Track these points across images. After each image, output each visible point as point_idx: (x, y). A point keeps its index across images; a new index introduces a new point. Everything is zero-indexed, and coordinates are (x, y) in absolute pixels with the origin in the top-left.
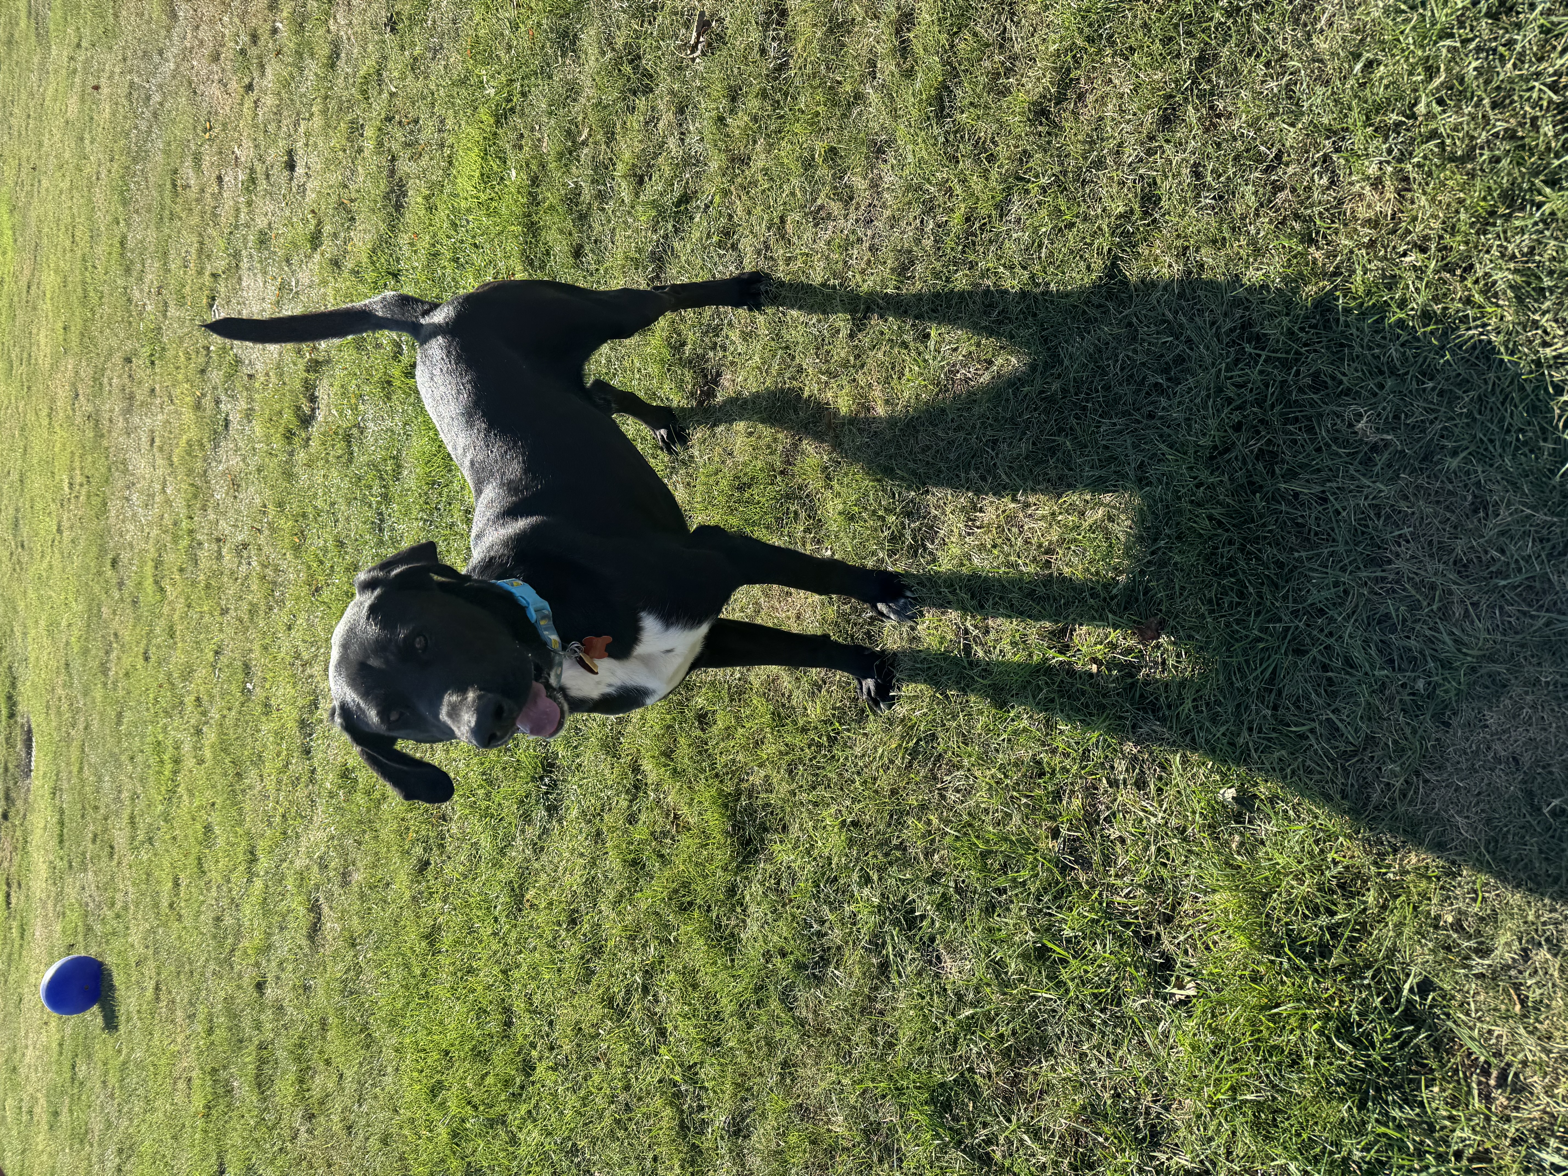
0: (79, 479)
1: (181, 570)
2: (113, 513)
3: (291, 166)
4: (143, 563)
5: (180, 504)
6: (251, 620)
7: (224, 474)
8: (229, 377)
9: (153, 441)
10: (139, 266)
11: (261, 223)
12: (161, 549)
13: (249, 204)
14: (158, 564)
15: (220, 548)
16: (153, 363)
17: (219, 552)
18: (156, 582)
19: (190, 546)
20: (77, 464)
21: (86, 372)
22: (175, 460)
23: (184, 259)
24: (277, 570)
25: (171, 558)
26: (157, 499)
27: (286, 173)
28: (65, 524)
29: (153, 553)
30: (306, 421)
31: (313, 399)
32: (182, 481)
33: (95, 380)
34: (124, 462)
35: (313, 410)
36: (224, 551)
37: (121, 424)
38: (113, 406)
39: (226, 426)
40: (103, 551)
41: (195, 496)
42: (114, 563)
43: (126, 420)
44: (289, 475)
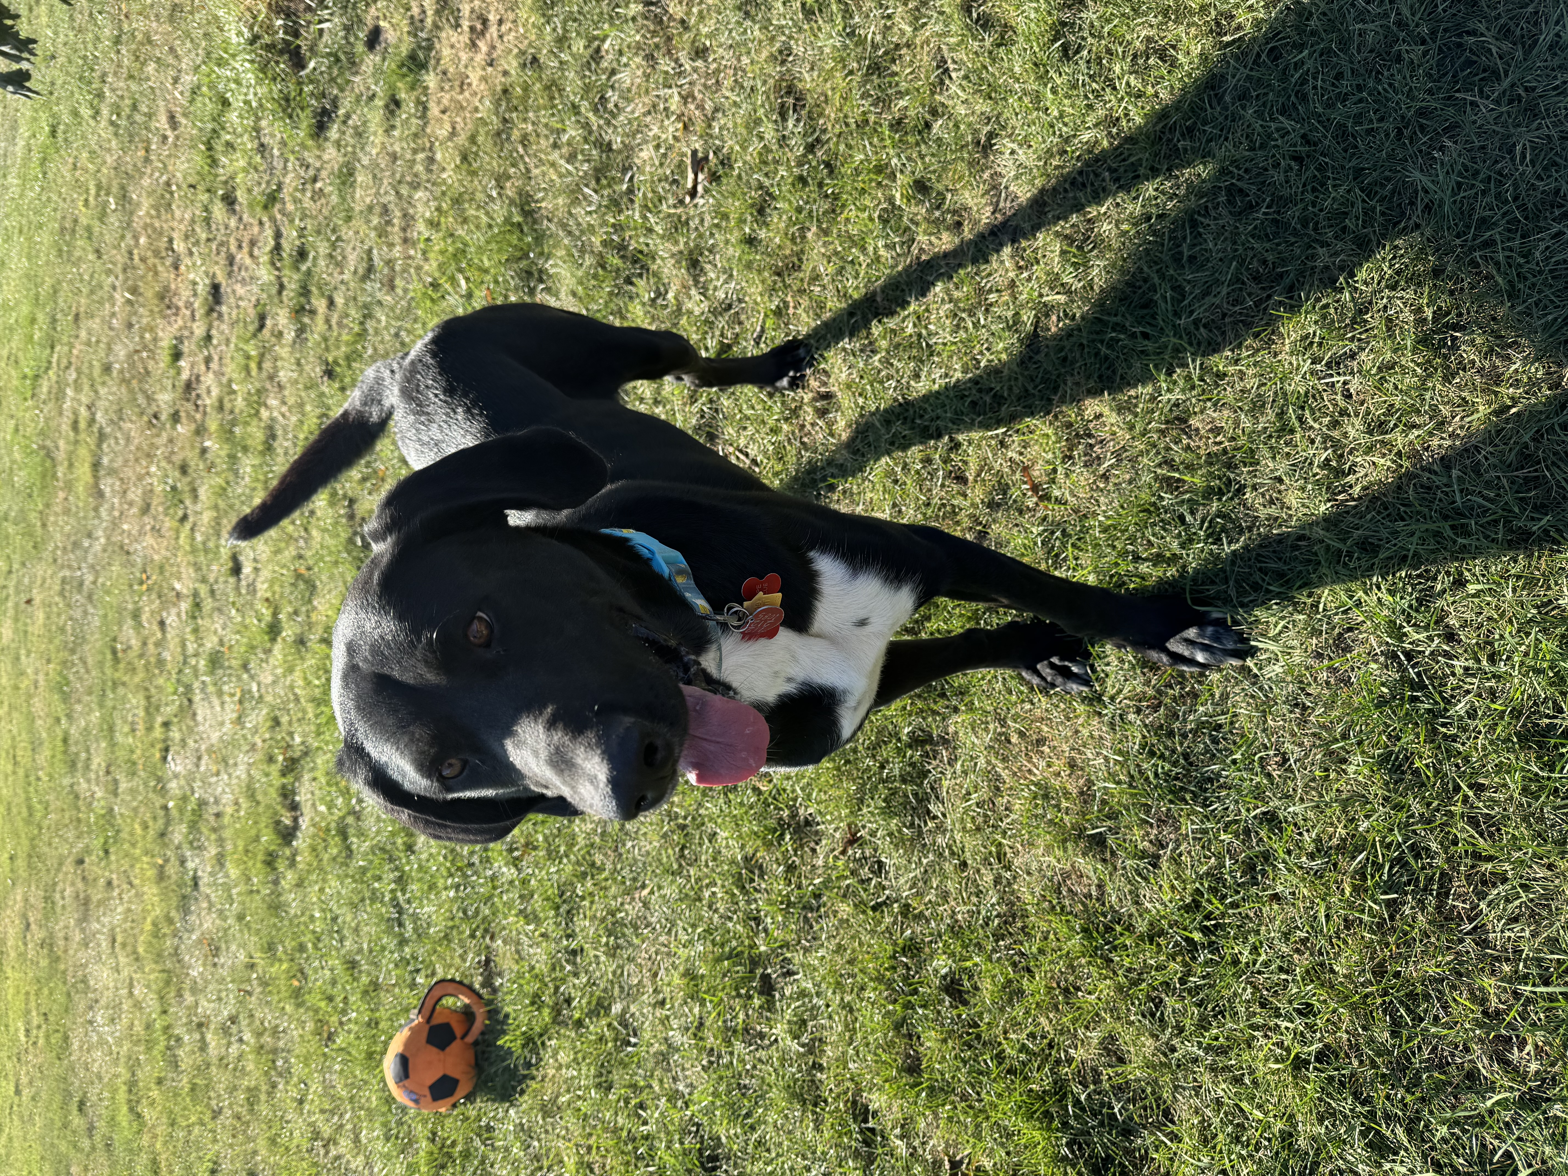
0: (36, 1020)
1: (160, 1082)
2: (76, 1045)
3: (236, 570)
4: (115, 1091)
5: (152, 1003)
6: (251, 1111)
7: (200, 941)
8: (193, 826)
9: (114, 941)
10: (83, 755)
11: (211, 643)
12: (134, 1065)
13: (196, 631)
14: (132, 1085)
15: (202, 1034)
16: (107, 852)
17: (203, 1039)
18: (131, 1110)
19: (168, 1048)
20: (33, 1004)
21: (36, 896)
22: (141, 950)
23: (133, 723)
24: (275, 1032)
25: (146, 1074)
26: (125, 1007)
27: (232, 580)
28: (24, 1080)
29: (125, 1075)
30: (288, 835)
31: (294, 807)
32: (153, 971)
33: (46, 899)
34: (84, 981)
35: (295, 819)
36: (209, 1037)
37: (78, 937)
38: (68, 919)
39: (196, 885)
40: (67, 1095)
41: (168, 983)
42: (81, 1104)
43: (83, 930)
44: (276, 907)
